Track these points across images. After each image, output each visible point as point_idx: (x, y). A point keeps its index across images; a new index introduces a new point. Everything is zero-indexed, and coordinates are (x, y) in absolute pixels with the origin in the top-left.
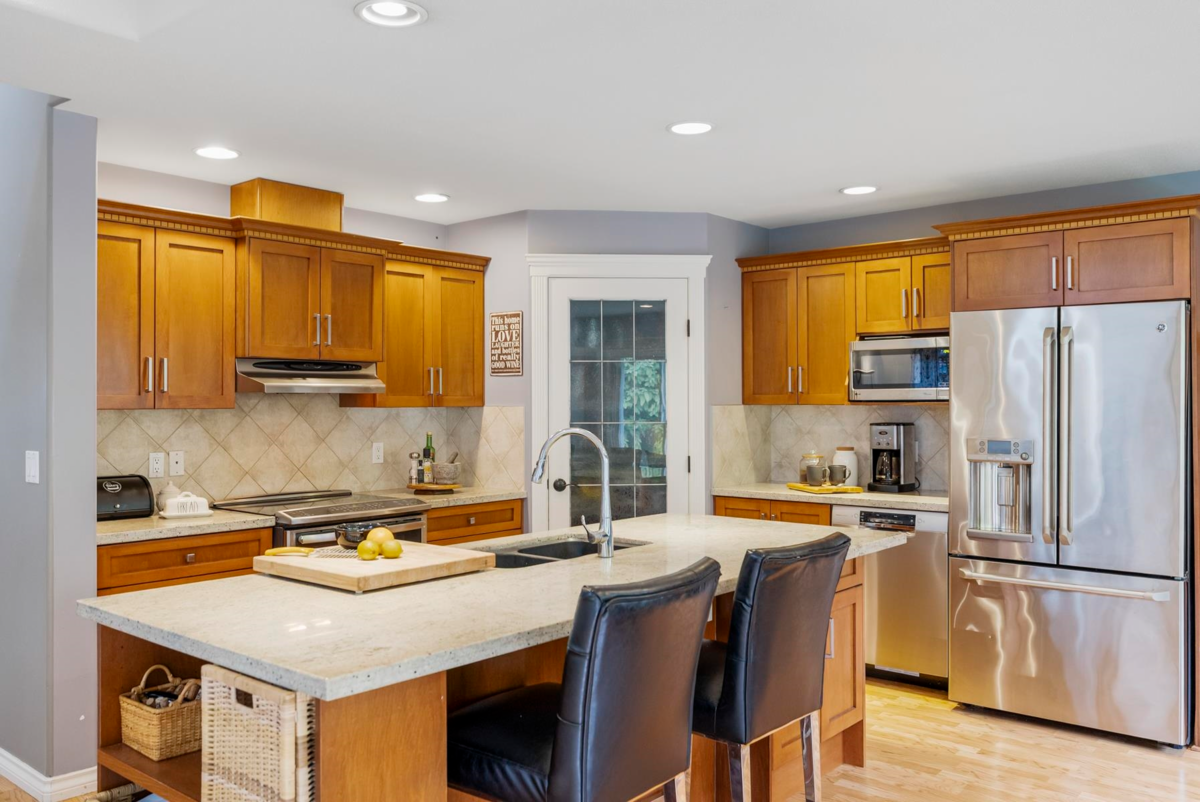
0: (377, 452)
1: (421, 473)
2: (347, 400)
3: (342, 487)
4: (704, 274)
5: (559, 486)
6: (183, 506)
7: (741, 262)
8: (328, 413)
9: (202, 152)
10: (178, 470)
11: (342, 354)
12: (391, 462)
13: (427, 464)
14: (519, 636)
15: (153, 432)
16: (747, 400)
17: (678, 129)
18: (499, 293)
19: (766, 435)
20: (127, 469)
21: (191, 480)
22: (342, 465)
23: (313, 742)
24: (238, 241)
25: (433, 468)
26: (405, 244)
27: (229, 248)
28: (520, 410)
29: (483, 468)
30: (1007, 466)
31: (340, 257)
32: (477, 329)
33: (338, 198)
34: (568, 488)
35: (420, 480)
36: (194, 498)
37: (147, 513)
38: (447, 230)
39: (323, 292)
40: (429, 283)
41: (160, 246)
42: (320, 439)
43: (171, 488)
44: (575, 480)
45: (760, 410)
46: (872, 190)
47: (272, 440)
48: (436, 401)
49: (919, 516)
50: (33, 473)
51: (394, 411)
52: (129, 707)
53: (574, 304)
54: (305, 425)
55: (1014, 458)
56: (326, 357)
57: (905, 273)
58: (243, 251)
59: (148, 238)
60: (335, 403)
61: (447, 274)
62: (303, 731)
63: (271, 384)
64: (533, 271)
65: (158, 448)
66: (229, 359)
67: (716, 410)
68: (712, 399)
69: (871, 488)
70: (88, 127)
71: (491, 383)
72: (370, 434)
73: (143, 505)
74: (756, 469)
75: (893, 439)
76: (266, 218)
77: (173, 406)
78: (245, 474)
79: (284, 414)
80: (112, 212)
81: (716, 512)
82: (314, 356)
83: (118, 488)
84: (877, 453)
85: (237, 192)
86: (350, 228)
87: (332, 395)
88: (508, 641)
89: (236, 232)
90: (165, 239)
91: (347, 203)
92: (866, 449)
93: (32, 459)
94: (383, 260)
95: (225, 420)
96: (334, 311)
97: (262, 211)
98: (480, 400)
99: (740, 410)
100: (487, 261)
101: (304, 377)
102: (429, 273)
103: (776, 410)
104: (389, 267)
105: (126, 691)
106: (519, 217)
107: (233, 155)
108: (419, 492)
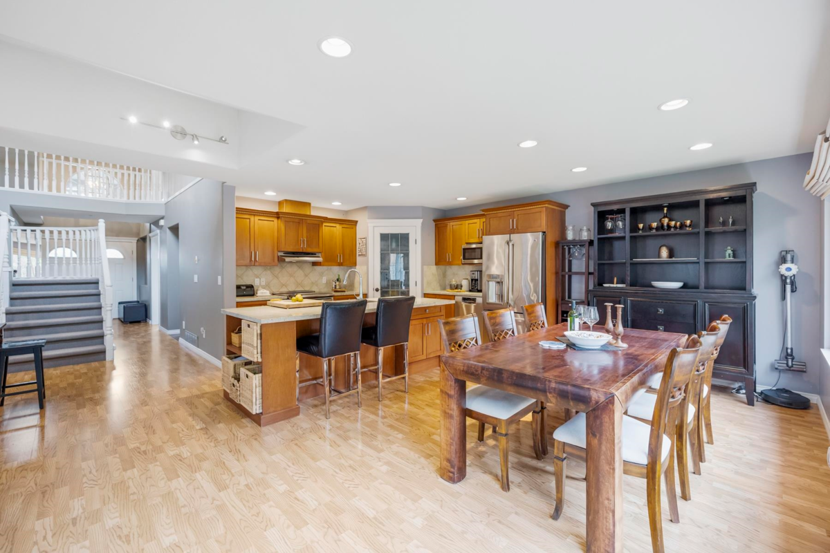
0: (324, 280)
1: (335, 286)
2: (314, 264)
3: (313, 290)
4: (420, 225)
5: (377, 290)
6: (262, 293)
7: (435, 221)
8: (308, 268)
9: (266, 193)
10: (263, 283)
11: (309, 250)
12: (328, 283)
13: (337, 283)
14: (314, 315)
15: (256, 273)
16: (436, 264)
17: (391, 185)
18: (360, 231)
19: (444, 275)
20: (249, 283)
21: (267, 287)
22: (313, 283)
23: (261, 334)
24: (278, 218)
25: (339, 285)
26: (329, 217)
27: (276, 220)
28: (365, 267)
29: (356, 285)
30: (498, 282)
31: (308, 222)
32: (354, 243)
33: (309, 204)
34: (380, 291)
35: (335, 288)
36: (265, 291)
37: (253, 295)
38: (346, 212)
39: (304, 231)
40: (338, 228)
41: (255, 220)
42: (306, 276)
43: (260, 288)
44: (382, 288)
45: (442, 267)
46: (465, 199)
47: (291, 275)
48: (340, 264)
49: (477, 298)
50: (220, 283)
51: (329, 267)
52: (233, 334)
53: (381, 234)
54: (301, 271)
55: (499, 280)
56: (304, 251)
57: (478, 225)
58: (279, 221)
59: (252, 218)
60: (310, 265)
61: (344, 226)
62: (259, 332)
63: (287, 259)
64: (369, 225)
65: (257, 277)
66: (276, 251)
67: (425, 267)
68: (423, 264)
69: (470, 291)
70: (233, 189)
71: (359, 259)
72: (321, 275)
73: (252, 293)
74: (441, 286)
75: (476, 276)
76: (287, 211)
77: (260, 265)
78: (283, 285)
79: (294, 268)
80: (240, 211)
81: (425, 297)
82: (301, 251)
83: (245, 288)
84: (472, 280)
85: (280, 203)
86: (313, 213)
87: (309, 262)
88: (311, 316)
89: (277, 215)
90: (257, 218)
91: (312, 205)
92: (470, 279)
93: (219, 278)
94: (322, 223)
95: (277, 270)
96: (307, 237)
97: (286, 209)
98: (355, 264)
99: (434, 267)
100: (357, 222)
101: (298, 257)
102: (338, 226)
103: (448, 267)
104: (325, 224)
105: (233, 332)
106: (365, 208)
107: (275, 194)
108: (336, 291)
